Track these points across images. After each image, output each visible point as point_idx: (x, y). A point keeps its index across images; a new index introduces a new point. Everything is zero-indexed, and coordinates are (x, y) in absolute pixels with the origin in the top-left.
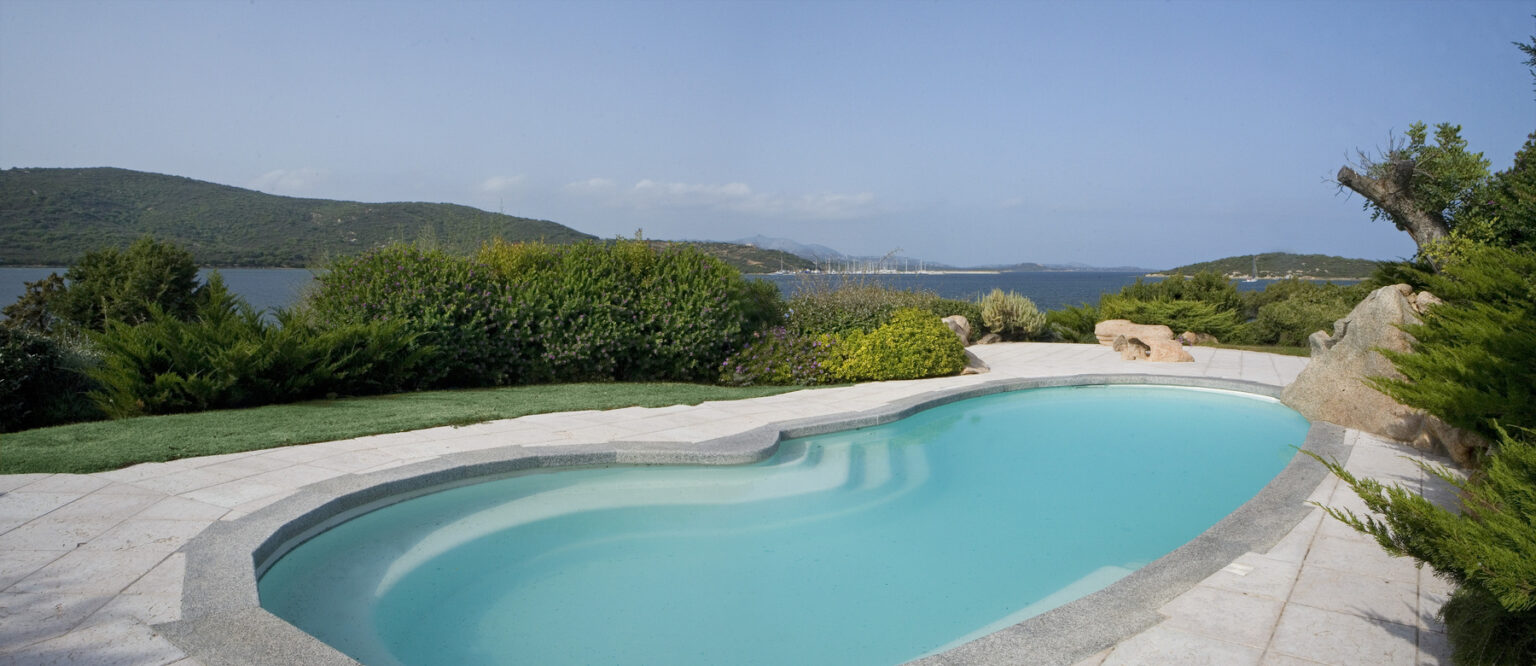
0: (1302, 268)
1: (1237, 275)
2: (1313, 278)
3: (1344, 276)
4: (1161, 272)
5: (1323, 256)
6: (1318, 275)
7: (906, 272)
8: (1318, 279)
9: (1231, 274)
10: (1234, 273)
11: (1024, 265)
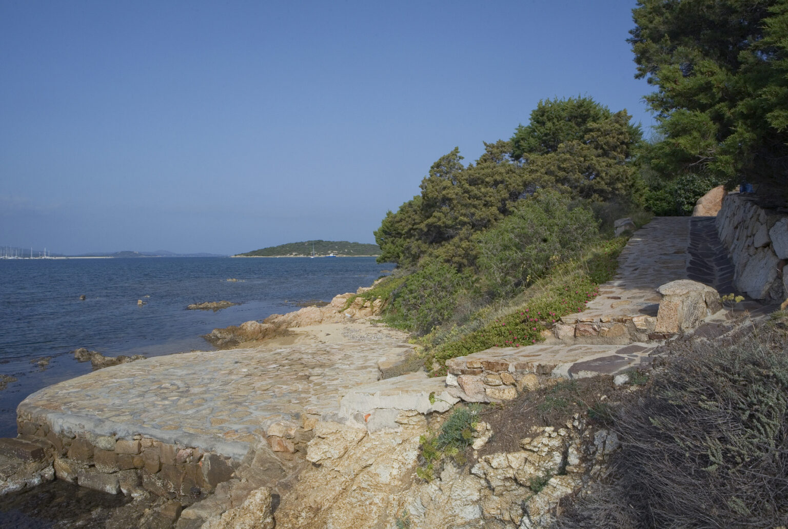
0: (336, 250)
1: (296, 255)
2: (345, 256)
3: (362, 254)
4: (242, 254)
5: (347, 242)
6: (347, 254)
7: (32, 258)
8: (348, 256)
9: (291, 254)
10: (294, 254)
11: (123, 253)
